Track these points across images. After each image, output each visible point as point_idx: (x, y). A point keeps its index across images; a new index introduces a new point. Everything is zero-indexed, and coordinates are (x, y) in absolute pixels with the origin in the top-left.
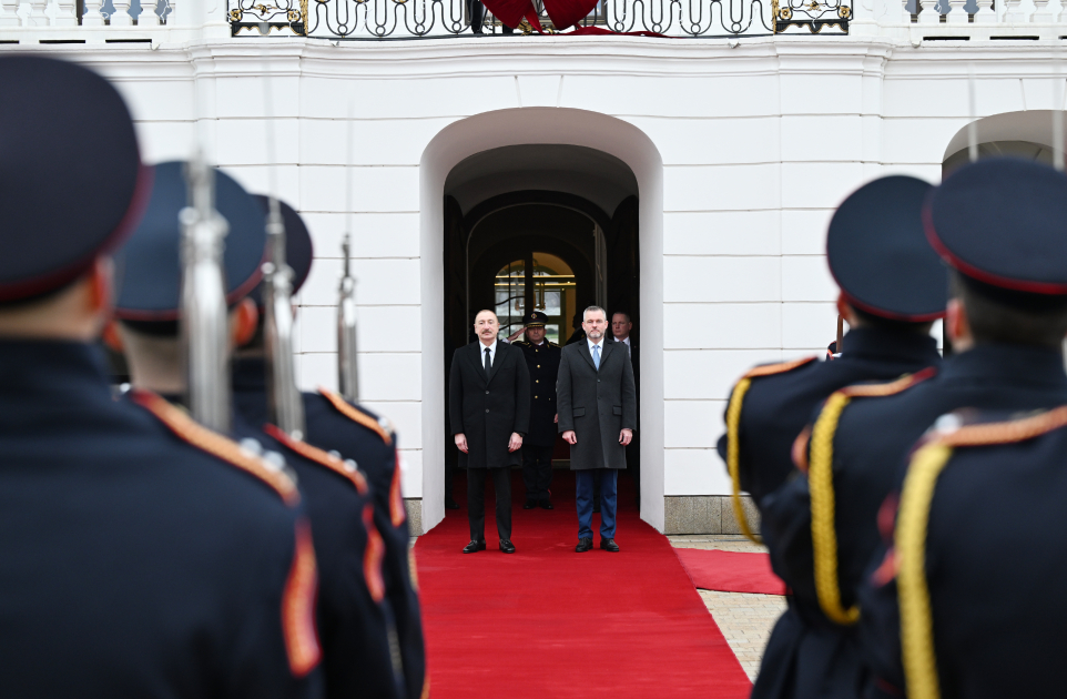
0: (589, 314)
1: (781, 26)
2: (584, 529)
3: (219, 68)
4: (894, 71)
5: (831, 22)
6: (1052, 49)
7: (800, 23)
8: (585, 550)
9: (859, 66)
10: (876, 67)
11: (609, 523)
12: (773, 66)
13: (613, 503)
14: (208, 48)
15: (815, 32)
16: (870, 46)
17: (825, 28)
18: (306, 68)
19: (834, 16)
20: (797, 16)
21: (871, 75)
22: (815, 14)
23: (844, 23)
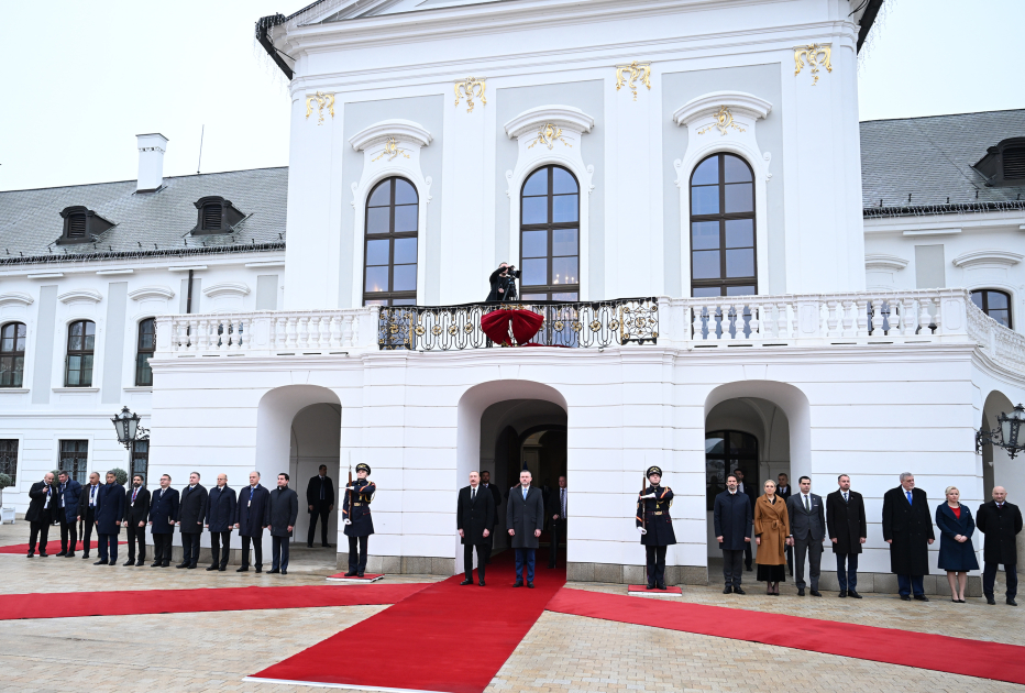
0: (523, 474)
1: (624, 342)
2: (518, 576)
3: (372, 364)
4: (680, 362)
5: (648, 340)
6: (759, 351)
7: (634, 340)
8: (517, 586)
9: (660, 359)
10: (670, 360)
11: (530, 574)
12: (619, 360)
13: (532, 564)
14: (367, 355)
15: (641, 344)
16: (665, 350)
17: (646, 342)
18: (409, 363)
19: (650, 337)
20: (632, 337)
21: (667, 363)
22: (641, 336)
23: (654, 340)
